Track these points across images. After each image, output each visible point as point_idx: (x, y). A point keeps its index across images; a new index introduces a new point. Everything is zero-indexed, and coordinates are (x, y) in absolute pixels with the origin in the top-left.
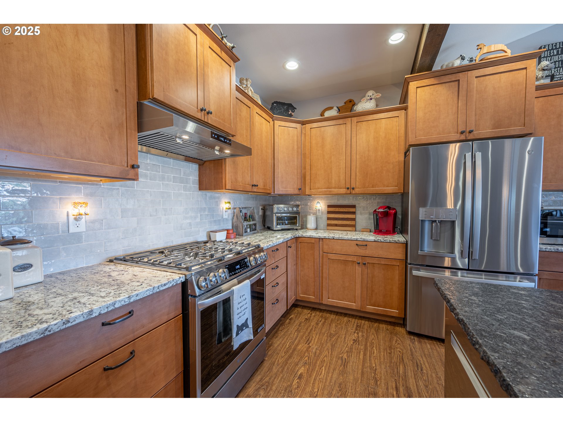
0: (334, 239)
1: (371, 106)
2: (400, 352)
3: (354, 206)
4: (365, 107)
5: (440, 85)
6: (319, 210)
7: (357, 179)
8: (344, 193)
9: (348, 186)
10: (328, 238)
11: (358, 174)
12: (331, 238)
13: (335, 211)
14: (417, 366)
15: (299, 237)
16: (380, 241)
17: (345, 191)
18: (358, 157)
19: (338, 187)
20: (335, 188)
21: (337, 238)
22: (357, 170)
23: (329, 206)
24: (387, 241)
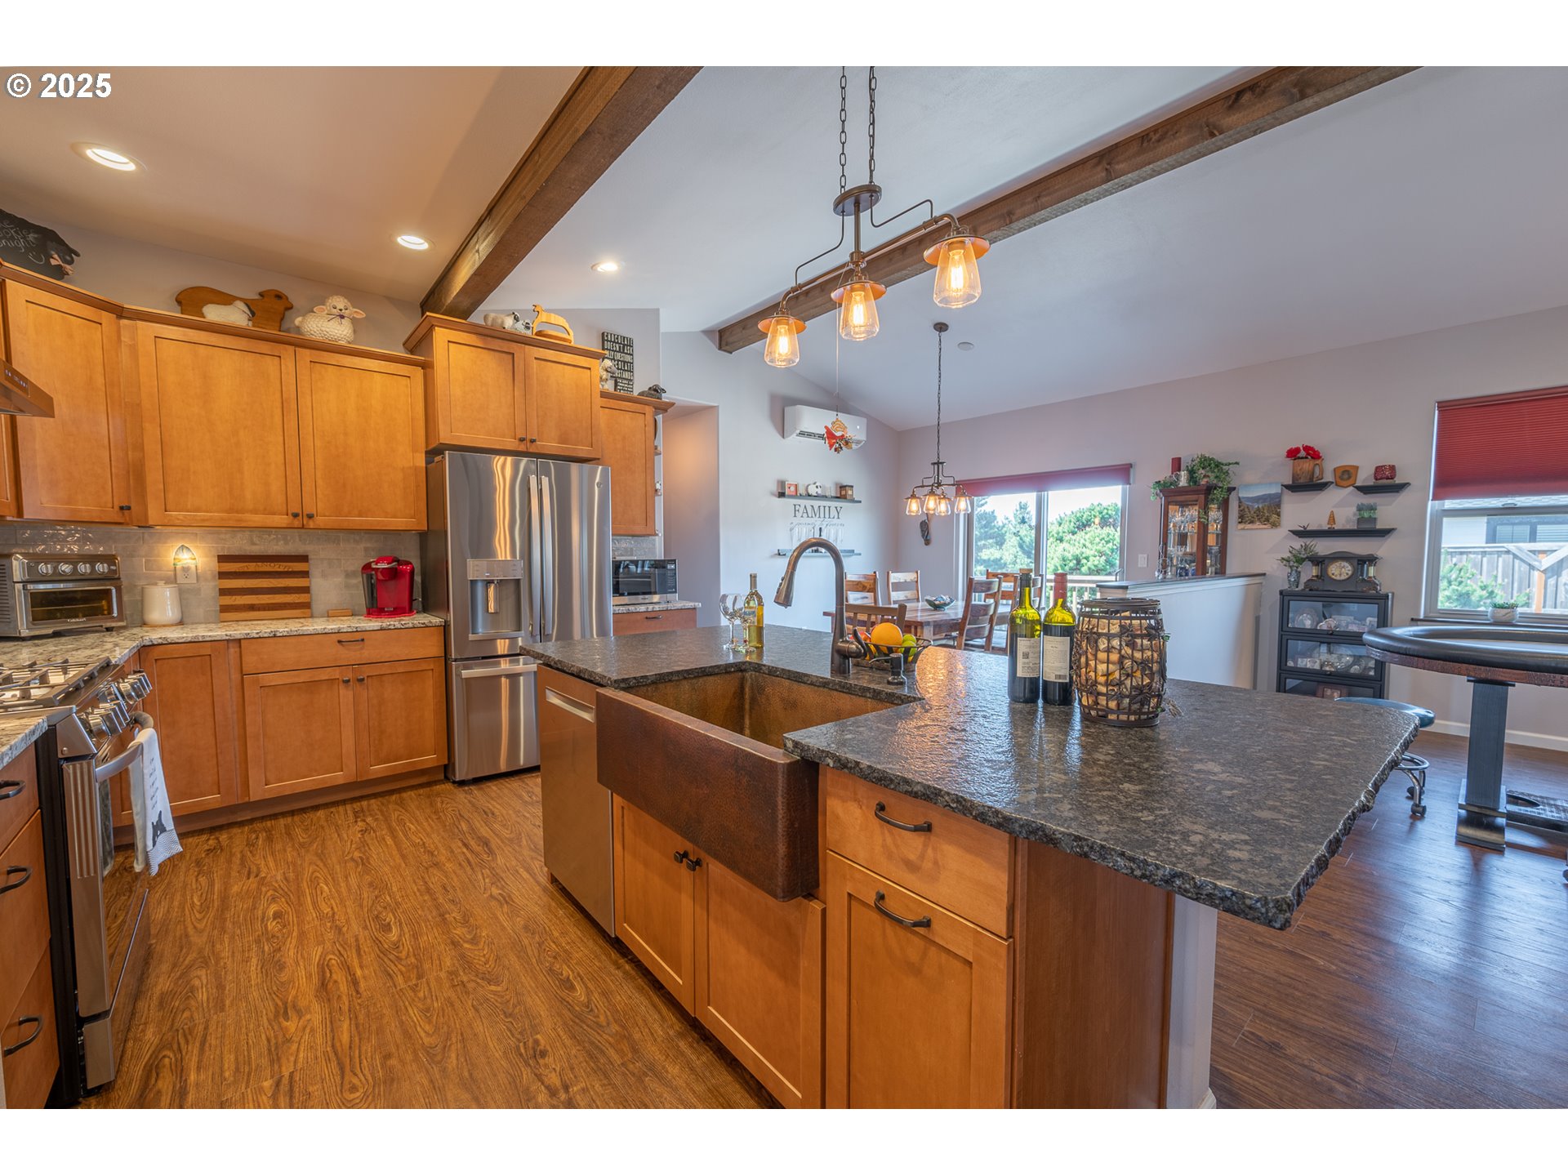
0: (275, 636)
1: (345, 333)
2: (453, 810)
3: (304, 558)
4: (327, 330)
5: (486, 351)
6: (186, 570)
7: (320, 496)
8: (285, 526)
9: (296, 509)
10: (257, 636)
11: (320, 482)
12: (266, 635)
13: (246, 570)
14: (485, 812)
15: (153, 645)
16: (393, 627)
17: (286, 522)
18: (318, 443)
19: (265, 509)
20: (255, 511)
21: (285, 634)
22: (319, 474)
23: (222, 559)
24: (407, 626)
